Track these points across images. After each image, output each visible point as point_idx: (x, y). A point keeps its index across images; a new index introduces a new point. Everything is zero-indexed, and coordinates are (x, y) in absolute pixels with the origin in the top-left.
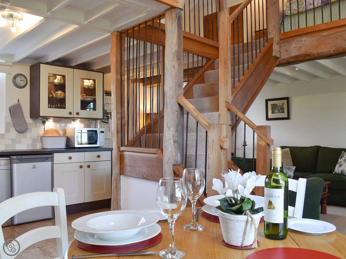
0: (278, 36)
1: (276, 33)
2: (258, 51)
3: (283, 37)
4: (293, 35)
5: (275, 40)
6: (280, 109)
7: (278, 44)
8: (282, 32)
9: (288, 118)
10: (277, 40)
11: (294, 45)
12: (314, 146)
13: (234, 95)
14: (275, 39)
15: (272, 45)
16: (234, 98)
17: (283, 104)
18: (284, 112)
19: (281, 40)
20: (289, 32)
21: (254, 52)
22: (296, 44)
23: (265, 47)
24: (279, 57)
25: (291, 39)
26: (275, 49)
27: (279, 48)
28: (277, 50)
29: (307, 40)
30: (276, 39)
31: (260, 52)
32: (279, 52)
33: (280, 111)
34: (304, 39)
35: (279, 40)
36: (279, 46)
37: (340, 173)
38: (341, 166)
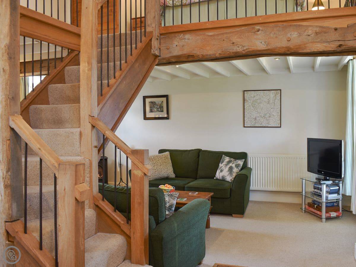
0: (158, 30)
1: (156, 27)
2: (134, 46)
3: (164, 32)
4: (175, 31)
5: (154, 35)
6: (159, 108)
7: (157, 39)
8: (163, 25)
9: (167, 118)
10: (156, 35)
11: (176, 43)
13: (101, 106)
14: (154, 33)
15: (151, 40)
16: (101, 110)
17: (163, 102)
18: (163, 111)
19: (161, 34)
20: (170, 27)
21: (129, 47)
22: (179, 42)
23: (143, 42)
24: (159, 55)
25: (173, 35)
26: (154, 45)
27: (159, 44)
28: (157, 46)
29: (191, 38)
30: (156, 33)
31: (136, 48)
32: (159, 50)
33: (159, 110)
34: (187, 36)
35: (159, 35)
36: (159, 42)
37: (221, 179)
38: (222, 171)
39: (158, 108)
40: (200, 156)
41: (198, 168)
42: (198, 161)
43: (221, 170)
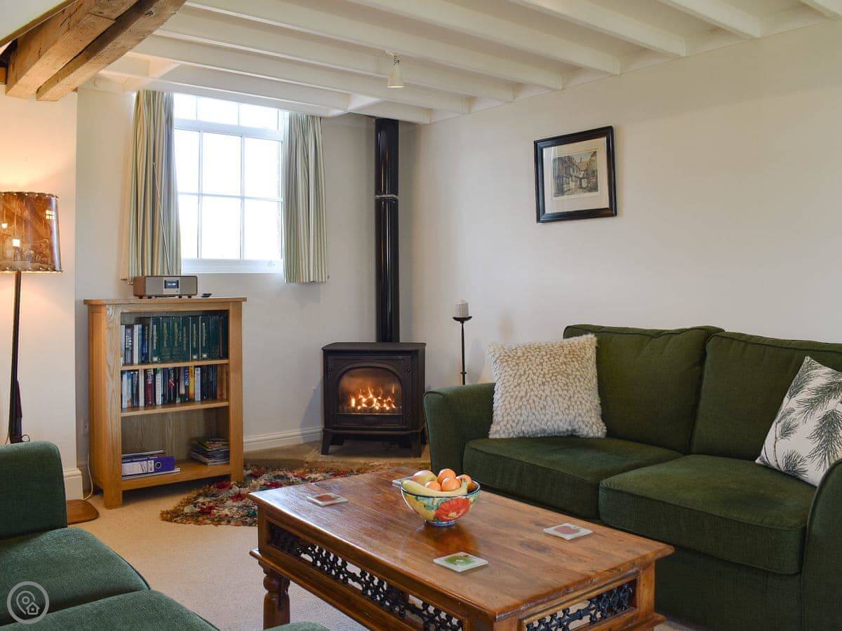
6: (583, 178)
9: (610, 212)
12: (692, 329)
17: (595, 153)
18: (594, 188)
33: (584, 184)
37: (782, 467)
38: (787, 431)
39: (581, 179)
40: (709, 357)
41: (696, 406)
42: (701, 378)
43: (783, 427)
